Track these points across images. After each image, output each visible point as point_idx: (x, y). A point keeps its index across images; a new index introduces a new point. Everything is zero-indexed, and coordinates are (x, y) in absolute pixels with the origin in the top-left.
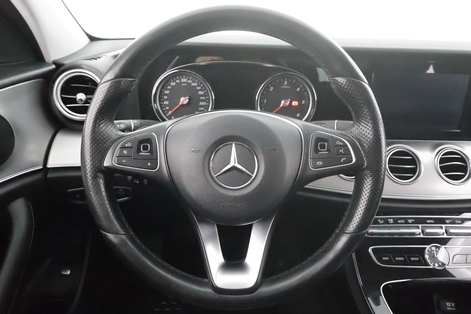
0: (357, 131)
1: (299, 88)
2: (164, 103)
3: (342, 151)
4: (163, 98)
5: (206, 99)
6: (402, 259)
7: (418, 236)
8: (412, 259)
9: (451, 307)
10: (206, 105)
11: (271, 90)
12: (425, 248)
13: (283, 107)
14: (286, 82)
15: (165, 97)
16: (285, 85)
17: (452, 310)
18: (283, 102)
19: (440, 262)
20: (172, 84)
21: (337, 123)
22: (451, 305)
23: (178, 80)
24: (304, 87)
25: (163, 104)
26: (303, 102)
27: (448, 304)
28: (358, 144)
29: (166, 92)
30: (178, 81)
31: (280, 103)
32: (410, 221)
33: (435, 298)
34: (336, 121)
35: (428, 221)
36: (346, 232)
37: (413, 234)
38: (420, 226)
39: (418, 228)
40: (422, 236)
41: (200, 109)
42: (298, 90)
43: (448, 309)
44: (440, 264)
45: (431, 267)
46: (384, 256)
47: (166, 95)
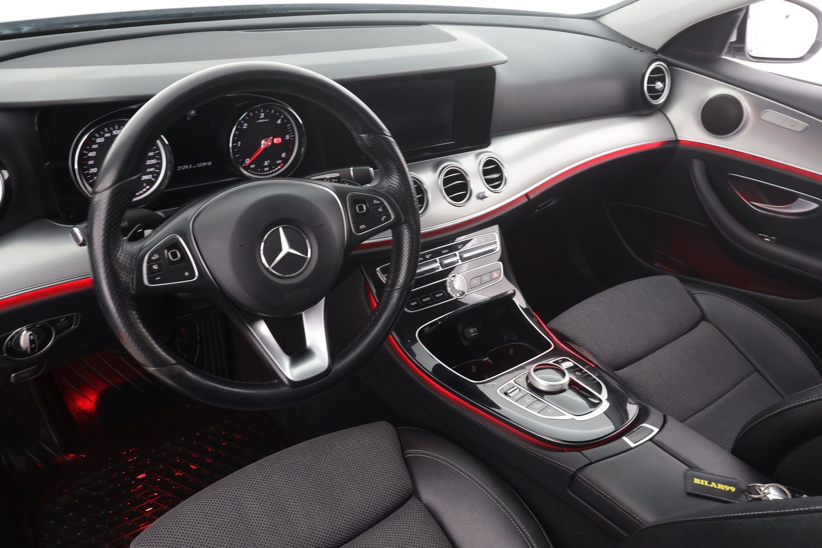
0: (387, 185)
1: (280, 120)
2: (91, 172)
3: (380, 210)
4: (86, 164)
5: (156, 155)
6: (428, 299)
7: (438, 271)
8: (437, 296)
9: (475, 332)
10: (157, 164)
11: (244, 127)
12: (446, 281)
13: (265, 149)
14: (262, 115)
15: (91, 162)
16: (262, 119)
17: (476, 335)
18: (263, 142)
19: (460, 291)
20: (99, 140)
21: (353, 170)
22: (474, 330)
23: (108, 133)
24: (285, 117)
25: (88, 174)
26: (287, 137)
27: (471, 331)
28: (392, 199)
29: (91, 154)
30: (107, 135)
31: (260, 145)
32: (428, 257)
33: (460, 328)
34: (352, 168)
35: (444, 252)
36: (396, 288)
37: (433, 269)
38: (437, 259)
39: (436, 261)
40: (441, 269)
41: (149, 170)
42: (279, 122)
43: (472, 335)
44: (461, 292)
45: (454, 298)
46: (412, 302)
47: (91, 158)
